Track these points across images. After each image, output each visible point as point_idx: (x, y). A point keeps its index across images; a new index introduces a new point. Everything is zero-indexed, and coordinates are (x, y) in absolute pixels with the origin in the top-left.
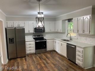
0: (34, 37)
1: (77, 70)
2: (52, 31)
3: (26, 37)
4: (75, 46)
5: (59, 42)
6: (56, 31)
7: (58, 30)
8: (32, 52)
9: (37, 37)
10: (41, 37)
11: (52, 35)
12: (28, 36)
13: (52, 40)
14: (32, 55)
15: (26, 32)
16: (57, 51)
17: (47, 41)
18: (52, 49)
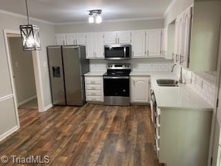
0: (108, 68)
1: (143, 164)
9: (113, 68)
11: (154, 65)
12: (98, 65)
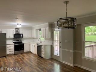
0: (14, 42)
2: (29, 37)
3: (7, 41)
4: (41, 46)
5: (33, 44)
6: (32, 37)
7: (33, 36)
8: (12, 53)
9: (16, 41)
10: (20, 41)
13: (29, 44)
14: (12, 56)
15: (7, 37)
16: (32, 52)
17: (24, 44)
18: (29, 51)
